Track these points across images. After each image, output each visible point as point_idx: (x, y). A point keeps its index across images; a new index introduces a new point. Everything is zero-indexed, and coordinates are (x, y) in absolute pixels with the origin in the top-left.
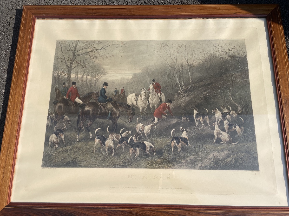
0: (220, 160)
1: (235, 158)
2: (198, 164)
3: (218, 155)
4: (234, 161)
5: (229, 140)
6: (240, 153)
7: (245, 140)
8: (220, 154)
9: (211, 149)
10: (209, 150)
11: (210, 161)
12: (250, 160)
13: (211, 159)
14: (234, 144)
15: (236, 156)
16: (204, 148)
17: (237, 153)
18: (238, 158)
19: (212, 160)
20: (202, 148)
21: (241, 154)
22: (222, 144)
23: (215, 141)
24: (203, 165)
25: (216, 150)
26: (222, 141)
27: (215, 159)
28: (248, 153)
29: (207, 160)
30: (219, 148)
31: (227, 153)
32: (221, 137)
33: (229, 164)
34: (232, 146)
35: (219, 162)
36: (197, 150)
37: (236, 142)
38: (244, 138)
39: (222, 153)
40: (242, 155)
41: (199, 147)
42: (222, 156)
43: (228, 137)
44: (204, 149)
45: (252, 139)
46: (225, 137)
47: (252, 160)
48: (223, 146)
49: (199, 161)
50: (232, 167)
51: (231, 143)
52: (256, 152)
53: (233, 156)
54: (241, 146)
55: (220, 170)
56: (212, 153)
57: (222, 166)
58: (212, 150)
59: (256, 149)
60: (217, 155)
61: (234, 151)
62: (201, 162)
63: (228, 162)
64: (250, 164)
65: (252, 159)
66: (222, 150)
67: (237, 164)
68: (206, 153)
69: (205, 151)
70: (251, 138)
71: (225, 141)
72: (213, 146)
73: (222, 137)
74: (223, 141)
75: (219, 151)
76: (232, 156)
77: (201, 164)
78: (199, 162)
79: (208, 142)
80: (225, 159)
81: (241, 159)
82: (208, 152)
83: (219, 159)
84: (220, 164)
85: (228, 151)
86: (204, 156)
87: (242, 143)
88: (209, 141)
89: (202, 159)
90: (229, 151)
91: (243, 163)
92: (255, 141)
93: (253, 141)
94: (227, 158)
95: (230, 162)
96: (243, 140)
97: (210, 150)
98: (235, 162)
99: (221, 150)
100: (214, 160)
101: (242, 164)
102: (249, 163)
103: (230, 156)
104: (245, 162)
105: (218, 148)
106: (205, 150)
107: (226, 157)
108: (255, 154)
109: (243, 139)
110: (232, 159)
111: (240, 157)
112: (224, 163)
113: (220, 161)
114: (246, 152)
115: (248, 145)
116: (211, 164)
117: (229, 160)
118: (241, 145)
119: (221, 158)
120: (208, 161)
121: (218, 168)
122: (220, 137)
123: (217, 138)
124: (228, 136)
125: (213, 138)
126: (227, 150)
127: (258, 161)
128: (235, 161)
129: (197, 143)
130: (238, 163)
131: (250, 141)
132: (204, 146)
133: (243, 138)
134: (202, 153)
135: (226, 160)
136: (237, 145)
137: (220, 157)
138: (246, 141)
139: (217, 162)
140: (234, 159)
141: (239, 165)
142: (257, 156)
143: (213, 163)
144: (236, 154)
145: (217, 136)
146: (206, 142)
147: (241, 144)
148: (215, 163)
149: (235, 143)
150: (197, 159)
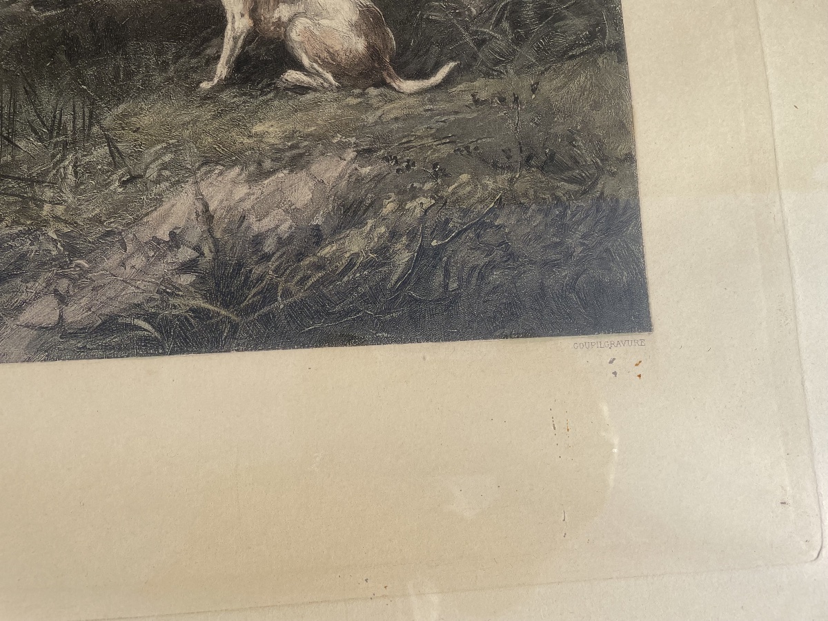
0: (269, 245)
1: (422, 220)
2: (20, 309)
3: (247, 205)
4: (403, 257)
5: (370, 47)
6: (465, 177)
7: (518, 40)
8: (272, 194)
9: (176, 149)
10: (158, 156)
11: (162, 268)
12: (564, 229)
13: (176, 239)
14: (409, 86)
15: (427, 202)
16: (110, 142)
17: (441, 172)
18: (447, 221)
19: (186, 254)
20: (88, 137)
21: (476, 177)
22: (301, 89)
23: (222, 70)
24: (75, 313)
25: (241, 152)
26: (299, 67)
27: (216, 242)
28: (542, 168)
29: (133, 261)
30: (260, 136)
31: (340, 177)
32: (291, 20)
33: (356, 284)
34: (393, 110)
35: (258, 270)
36: (31, 160)
37: (431, 63)
38: (515, 24)
39: (294, 177)
40: (485, 187)
41: (56, 127)
42: (293, 212)
43: (355, 26)
44: (102, 151)
45: (591, 37)
46: (324, 22)
47: (584, 237)
48: (306, 108)
49: (35, 278)
50: (388, 311)
51: (382, 83)
52: (621, 151)
53: (401, 207)
54: (476, 102)
55: (256, 349)
56: (189, 188)
57: (281, 304)
58: (188, 159)
59: (624, 127)
60: (242, 200)
61: (411, 155)
62: (64, 284)
63: (351, 265)
64: (566, 273)
65: (582, 229)
66: (292, 147)
67: (438, 279)
68: (124, 184)
69: (116, 166)
70: (577, 24)
71: (325, 64)
72: (206, 113)
73: (301, 23)
74: (306, 61)
75: (268, 164)
76: (389, 207)
77: (63, 299)
78: (40, 284)
79: (158, 79)
80: (317, 236)
81: (481, 225)
82: (152, 173)
83: (258, 240)
84: (268, 294)
85: (350, 154)
86: (97, 220)
87: (487, 75)
88: (164, 67)
89: (73, 251)
90: (365, 154)
91: (491, 266)
92: (618, 50)
93: (601, 51)
94: (336, 230)
95: (364, 266)
96: (501, 43)
97: (167, 158)
98: (414, 263)
99: (279, 150)
100: (209, 255)
101: (482, 277)
102: (549, 265)
103: (376, 205)
104: (511, 256)
105: (258, 128)
106: (116, 159)
107: (328, 216)
108: (613, 174)
109: (503, 32)
110: (394, 235)
111: (466, 212)
112: (305, 278)
113: (267, 257)
114: (529, 158)
115: (546, 87)
116: (168, 291)
117: (356, 243)
118: (483, 96)
119: (284, 227)
120: (143, 271)
121: (235, 327)
122: (279, 23)
123: (254, 36)
124: (355, 18)
125: (207, 40)
126: (343, 146)
127: (638, 238)
128: (422, 251)
129: (31, 93)
130: (447, 274)
131: (564, 55)
132: (107, 121)
133: (505, 25)
134: (75, 189)
135: (327, 251)
136: (440, 95)
137: (268, 223)
138: (527, 54)
139: (240, 265)
140: (412, 235)
141: (453, 285)
142: (635, 193)
143: (186, 279)
144: (428, 186)
145: (253, 13)
146: (129, 75)
147: (485, 88)
148: (211, 283)
149: (421, 74)
150: (23, 256)
